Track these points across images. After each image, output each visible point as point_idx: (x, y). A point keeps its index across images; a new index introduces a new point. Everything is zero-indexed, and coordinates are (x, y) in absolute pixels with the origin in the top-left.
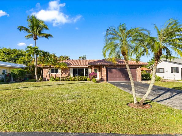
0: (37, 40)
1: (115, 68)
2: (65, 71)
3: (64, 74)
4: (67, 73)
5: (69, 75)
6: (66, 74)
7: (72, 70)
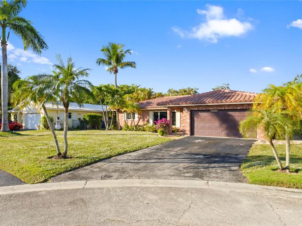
0: (117, 74)
1: (208, 111)
2: (143, 116)
3: (141, 120)
4: (146, 120)
5: (148, 121)
6: (144, 120)
7: (151, 114)
